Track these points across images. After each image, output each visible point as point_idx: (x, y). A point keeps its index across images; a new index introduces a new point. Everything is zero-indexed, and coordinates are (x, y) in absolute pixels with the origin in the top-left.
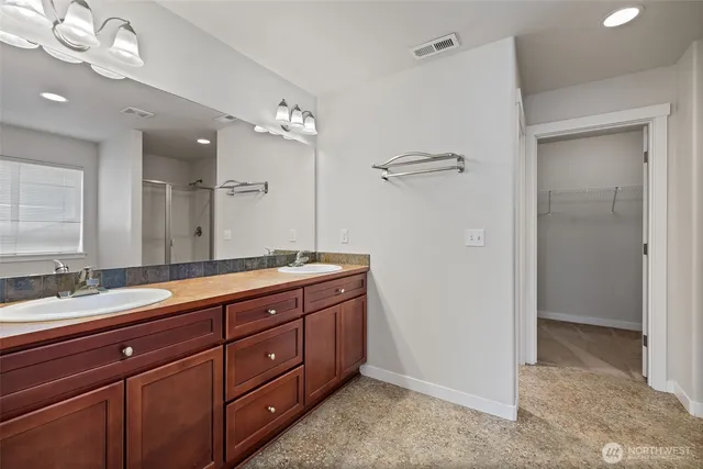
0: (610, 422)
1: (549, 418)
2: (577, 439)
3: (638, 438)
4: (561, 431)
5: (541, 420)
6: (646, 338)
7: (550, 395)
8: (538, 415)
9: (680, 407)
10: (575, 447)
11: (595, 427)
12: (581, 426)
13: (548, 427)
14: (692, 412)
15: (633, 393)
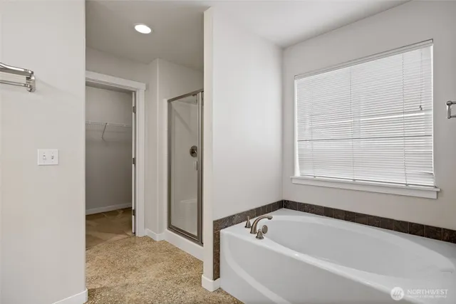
0: (134, 264)
1: (105, 283)
2: (127, 285)
3: (148, 264)
4: (117, 286)
5: (102, 288)
6: (134, 211)
7: (96, 270)
8: (99, 286)
9: (151, 240)
10: (129, 289)
11: (130, 272)
12: (124, 276)
13: (109, 289)
14: (157, 240)
15: (134, 244)
